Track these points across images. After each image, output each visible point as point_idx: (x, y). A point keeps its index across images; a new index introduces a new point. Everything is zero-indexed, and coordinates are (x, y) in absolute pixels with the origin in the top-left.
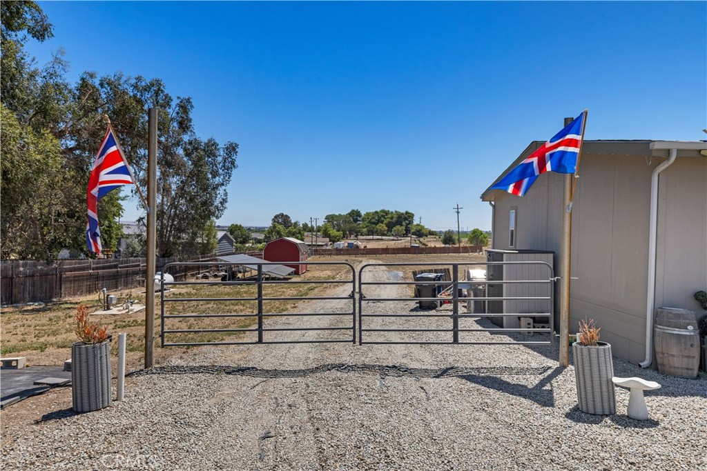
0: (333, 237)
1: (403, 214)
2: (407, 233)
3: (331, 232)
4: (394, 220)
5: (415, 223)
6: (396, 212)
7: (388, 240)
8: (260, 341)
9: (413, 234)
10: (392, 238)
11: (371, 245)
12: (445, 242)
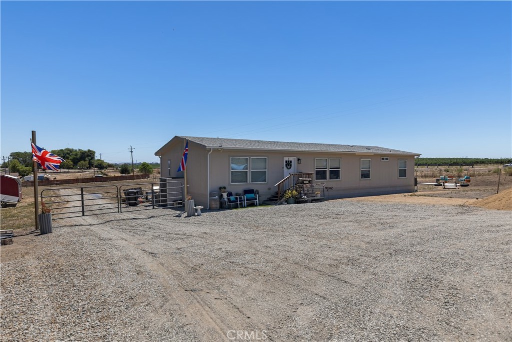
0: (22, 172)
1: (85, 152)
2: (91, 165)
3: (20, 167)
4: (79, 156)
5: (96, 158)
6: (79, 150)
7: (74, 172)
8: (83, 215)
9: (96, 167)
10: (77, 170)
11: (60, 177)
12: (122, 172)
